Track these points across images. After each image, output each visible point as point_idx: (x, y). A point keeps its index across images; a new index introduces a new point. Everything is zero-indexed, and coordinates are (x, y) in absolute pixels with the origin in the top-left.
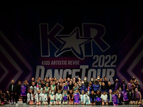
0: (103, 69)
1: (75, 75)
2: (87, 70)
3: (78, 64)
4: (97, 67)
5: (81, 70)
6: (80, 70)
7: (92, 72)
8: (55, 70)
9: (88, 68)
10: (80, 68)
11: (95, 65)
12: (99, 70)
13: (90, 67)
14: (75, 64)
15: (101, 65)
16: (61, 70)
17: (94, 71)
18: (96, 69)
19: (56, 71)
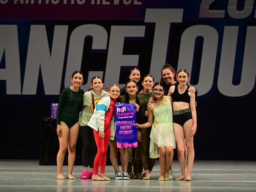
0: (249, 27)
1: (124, 53)
2: (176, 32)
3: (136, 3)
4: (223, 17)
5: (151, 28)
6: (143, 28)
7: (199, 42)
8: (33, 27)
9: (180, 21)
10: (146, 21)
11: (212, 7)
12: (231, 33)
13: (191, 19)
14: (125, 3)
15: (240, 6)
16: (61, 31)
17: (209, 34)
18: (219, 25)
19: (38, 32)
